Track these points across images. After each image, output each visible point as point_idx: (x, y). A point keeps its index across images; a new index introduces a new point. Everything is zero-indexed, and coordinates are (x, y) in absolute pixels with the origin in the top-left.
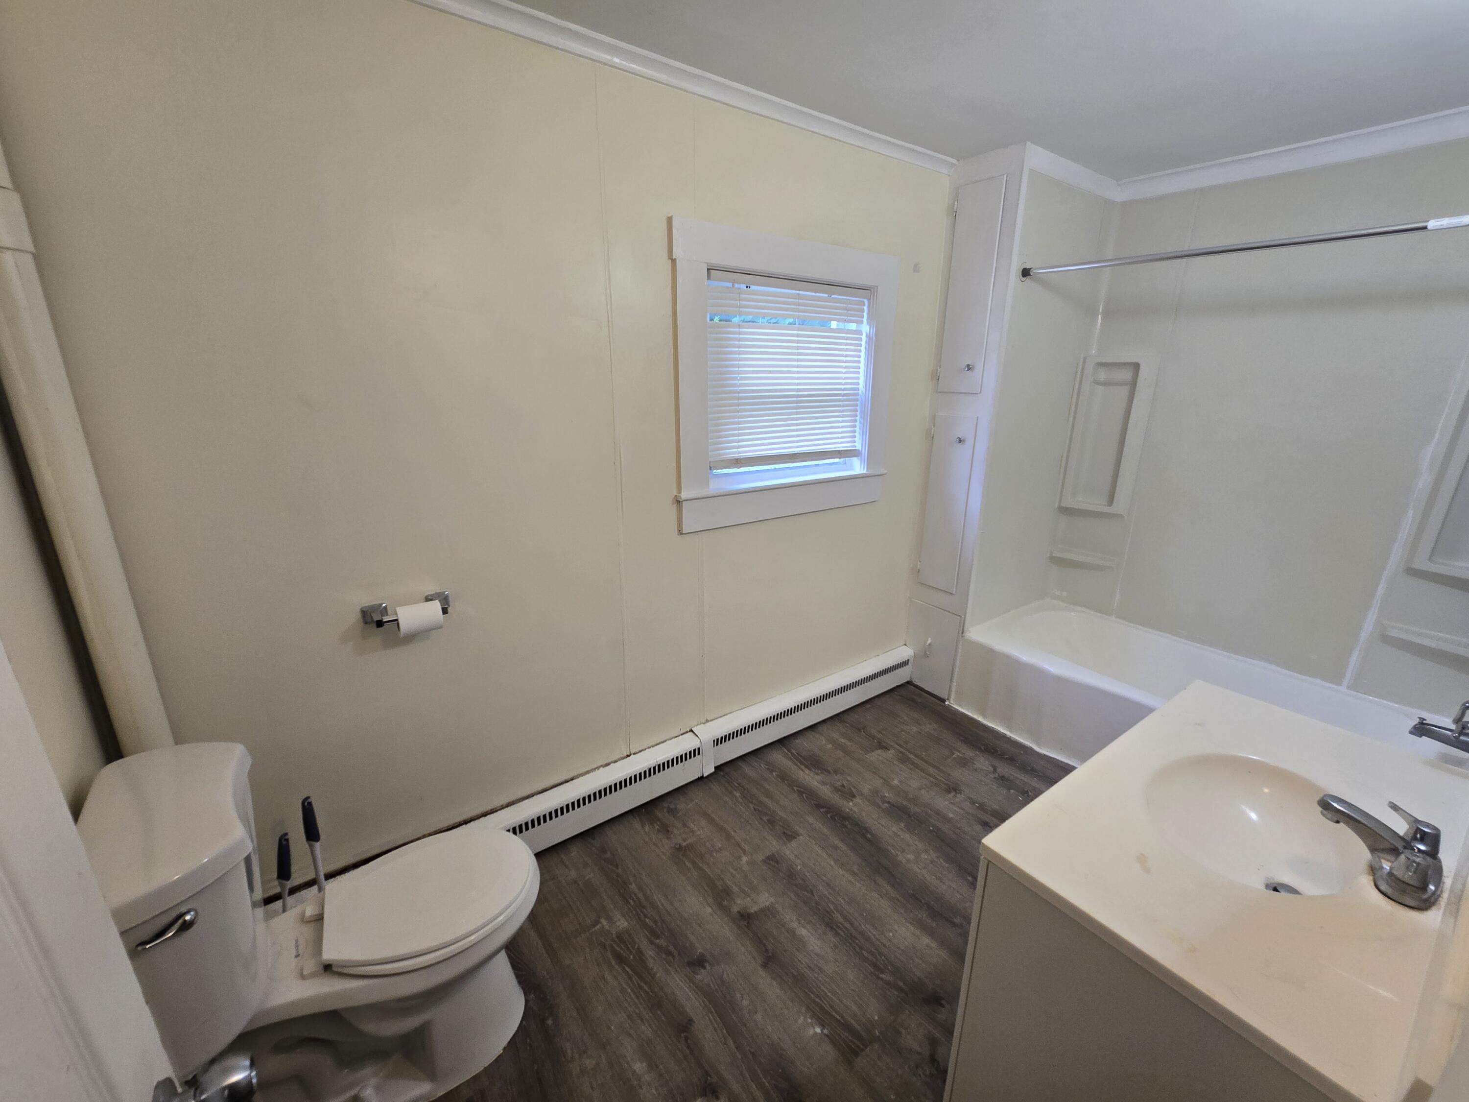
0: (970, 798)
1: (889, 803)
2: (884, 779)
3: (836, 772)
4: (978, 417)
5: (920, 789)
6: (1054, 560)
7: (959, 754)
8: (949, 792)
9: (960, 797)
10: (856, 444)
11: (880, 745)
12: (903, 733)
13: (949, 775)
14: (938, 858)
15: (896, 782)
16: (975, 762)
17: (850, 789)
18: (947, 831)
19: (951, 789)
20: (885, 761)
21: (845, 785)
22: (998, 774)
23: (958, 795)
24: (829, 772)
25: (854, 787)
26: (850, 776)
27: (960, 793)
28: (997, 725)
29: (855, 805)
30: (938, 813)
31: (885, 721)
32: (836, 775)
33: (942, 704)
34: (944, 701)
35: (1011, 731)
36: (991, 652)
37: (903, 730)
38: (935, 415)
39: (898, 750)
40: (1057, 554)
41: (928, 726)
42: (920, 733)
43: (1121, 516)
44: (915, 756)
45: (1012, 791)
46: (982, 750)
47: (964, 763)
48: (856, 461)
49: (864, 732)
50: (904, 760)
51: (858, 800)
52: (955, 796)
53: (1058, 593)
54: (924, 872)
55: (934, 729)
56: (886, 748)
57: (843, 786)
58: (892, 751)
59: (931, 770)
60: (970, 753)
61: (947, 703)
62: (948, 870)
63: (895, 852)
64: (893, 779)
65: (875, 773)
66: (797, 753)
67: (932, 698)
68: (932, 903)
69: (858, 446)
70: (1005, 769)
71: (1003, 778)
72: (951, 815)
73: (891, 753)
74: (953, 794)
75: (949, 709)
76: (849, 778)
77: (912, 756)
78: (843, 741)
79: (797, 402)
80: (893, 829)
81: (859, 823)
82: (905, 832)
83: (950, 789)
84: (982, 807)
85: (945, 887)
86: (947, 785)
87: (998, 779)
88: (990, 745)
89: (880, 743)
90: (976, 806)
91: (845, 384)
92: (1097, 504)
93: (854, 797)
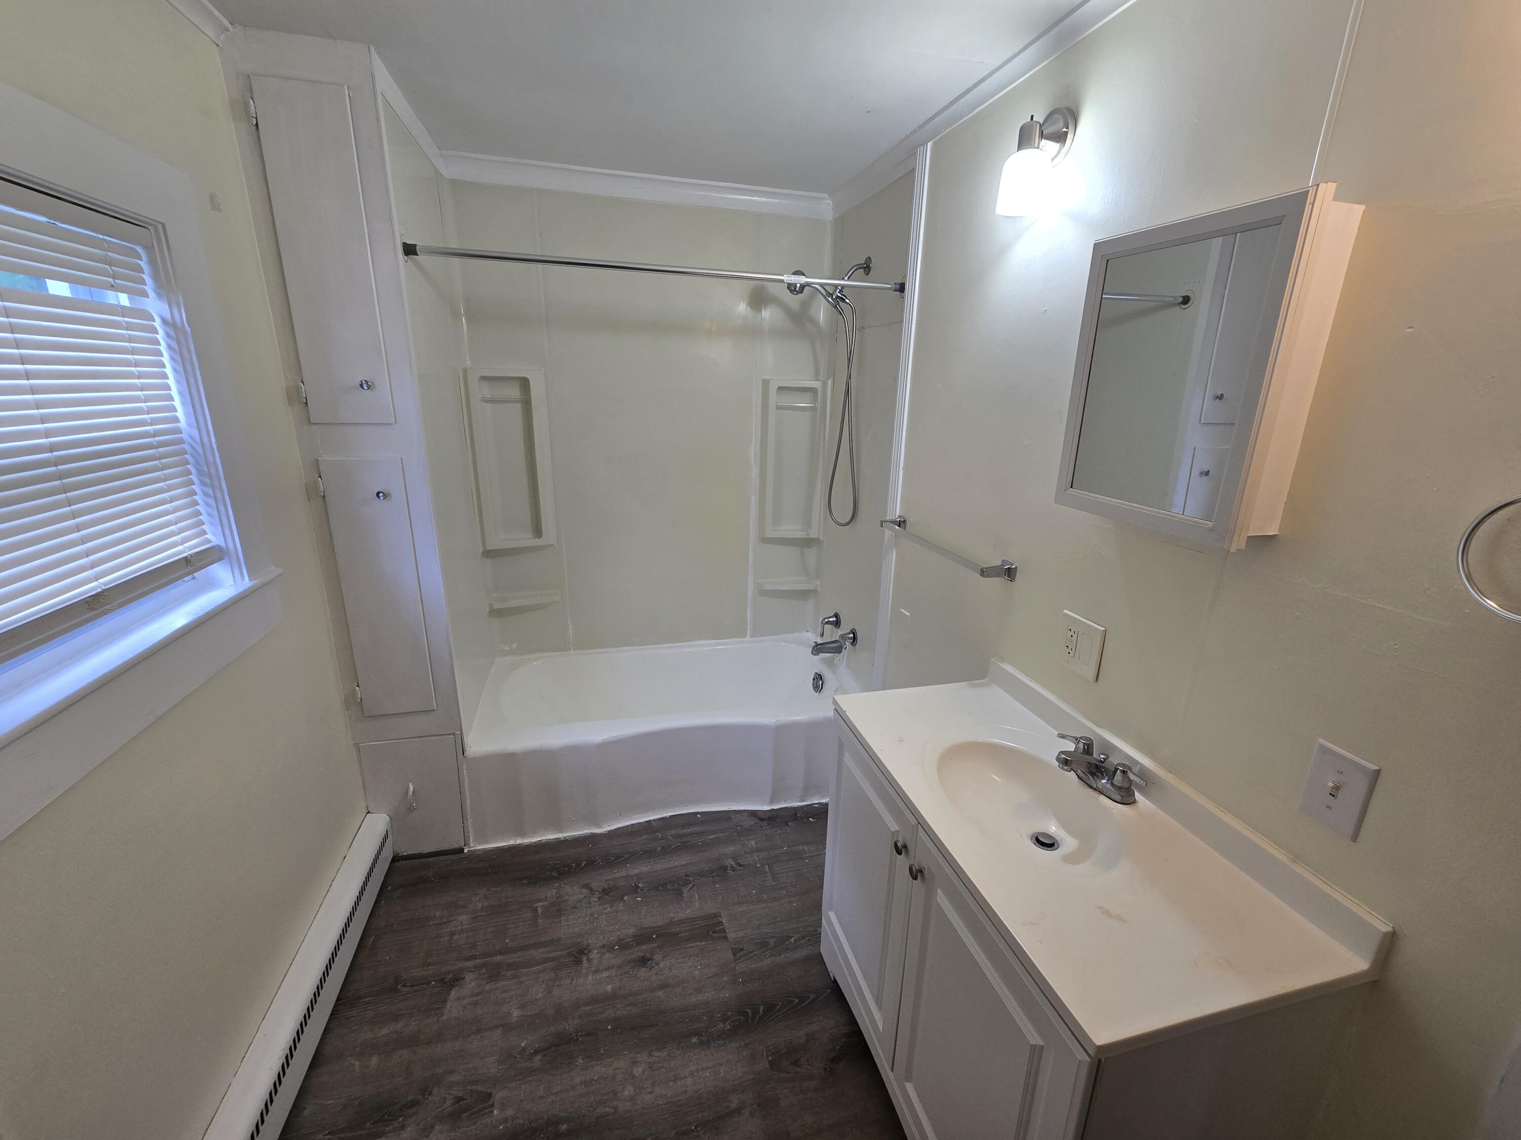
0: (604, 946)
1: (536, 1052)
2: (501, 1026)
3: (426, 1091)
4: (401, 459)
5: (550, 992)
6: (496, 613)
7: (541, 904)
8: (578, 962)
9: (594, 954)
10: (208, 536)
11: (445, 983)
12: (455, 938)
13: (559, 940)
14: (650, 1055)
15: (516, 1013)
16: (565, 898)
17: (471, 1090)
18: (624, 1013)
19: (576, 955)
20: (475, 999)
21: (460, 1094)
22: (598, 891)
23: (591, 956)
24: (415, 1103)
25: (475, 1083)
26: (451, 1072)
27: (590, 951)
28: (544, 835)
29: (503, 1107)
30: (595, 1000)
31: (417, 943)
32: (430, 1094)
33: (461, 856)
34: (461, 850)
35: (561, 831)
36: (511, 757)
37: (452, 934)
38: (317, 461)
39: (475, 967)
40: (497, 606)
41: (474, 899)
42: (476, 917)
43: (552, 545)
44: (501, 953)
45: (625, 898)
46: (557, 878)
47: (557, 909)
48: (219, 570)
49: (404, 986)
50: (494, 973)
51: (499, 1095)
52: (589, 960)
53: (507, 648)
54: (657, 1090)
55: (486, 897)
56: (456, 980)
57: (459, 1099)
58: (469, 977)
59: (537, 954)
60: (549, 892)
61: (466, 851)
62: (672, 1057)
63: (609, 1107)
64: (509, 1013)
65: (479, 1031)
66: (329, 1133)
67: (441, 858)
68: (700, 1115)
69: (213, 537)
70: (599, 880)
71: (605, 892)
72: (609, 988)
73: (471, 983)
74: (584, 958)
75: (474, 856)
76: (456, 1078)
77: (499, 958)
78: (385, 1031)
79: (61, 476)
80: (577, 1080)
81: (534, 1125)
82: (592, 1066)
83: (576, 957)
84: (624, 946)
85: (689, 1081)
86: (569, 954)
87: (602, 897)
88: (557, 864)
89: (442, 980)
90: (616, 949)
91: (153, 422)
92: (525, 539)
93: (489, 1096)
